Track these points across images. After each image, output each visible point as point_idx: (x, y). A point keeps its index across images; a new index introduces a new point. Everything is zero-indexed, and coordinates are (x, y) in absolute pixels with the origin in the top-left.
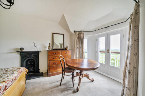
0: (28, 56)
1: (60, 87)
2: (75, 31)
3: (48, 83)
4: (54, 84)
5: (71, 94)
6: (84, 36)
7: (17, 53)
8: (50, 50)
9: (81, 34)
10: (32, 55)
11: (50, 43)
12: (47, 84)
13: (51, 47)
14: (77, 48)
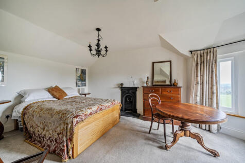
0: (127, 92)
1: (148, 135)
2: (191, 52)
3: (139, 125)
4: (144, 129)
5: (155, 146)
6: (218, 56)
7: (118, 88)
8: (149, 86)
9: (207, 53)
10: (130, 91)
11: (148, 77)
12: (137, 126)
13: (150, 83)
14: (198, 83)
